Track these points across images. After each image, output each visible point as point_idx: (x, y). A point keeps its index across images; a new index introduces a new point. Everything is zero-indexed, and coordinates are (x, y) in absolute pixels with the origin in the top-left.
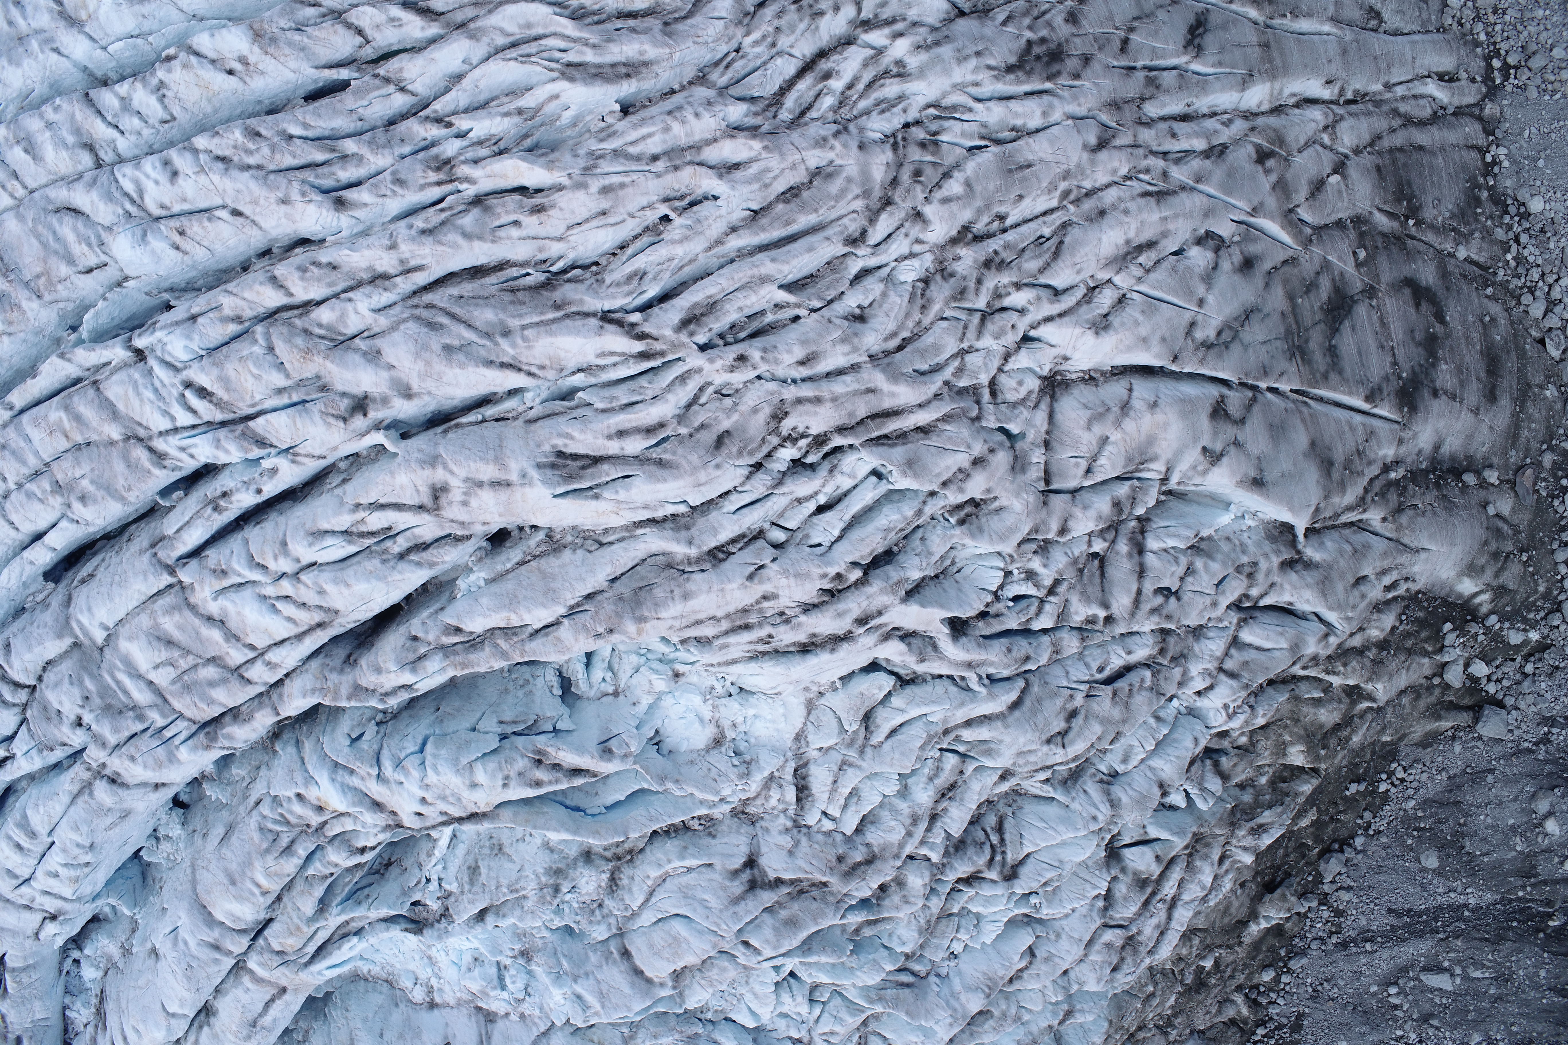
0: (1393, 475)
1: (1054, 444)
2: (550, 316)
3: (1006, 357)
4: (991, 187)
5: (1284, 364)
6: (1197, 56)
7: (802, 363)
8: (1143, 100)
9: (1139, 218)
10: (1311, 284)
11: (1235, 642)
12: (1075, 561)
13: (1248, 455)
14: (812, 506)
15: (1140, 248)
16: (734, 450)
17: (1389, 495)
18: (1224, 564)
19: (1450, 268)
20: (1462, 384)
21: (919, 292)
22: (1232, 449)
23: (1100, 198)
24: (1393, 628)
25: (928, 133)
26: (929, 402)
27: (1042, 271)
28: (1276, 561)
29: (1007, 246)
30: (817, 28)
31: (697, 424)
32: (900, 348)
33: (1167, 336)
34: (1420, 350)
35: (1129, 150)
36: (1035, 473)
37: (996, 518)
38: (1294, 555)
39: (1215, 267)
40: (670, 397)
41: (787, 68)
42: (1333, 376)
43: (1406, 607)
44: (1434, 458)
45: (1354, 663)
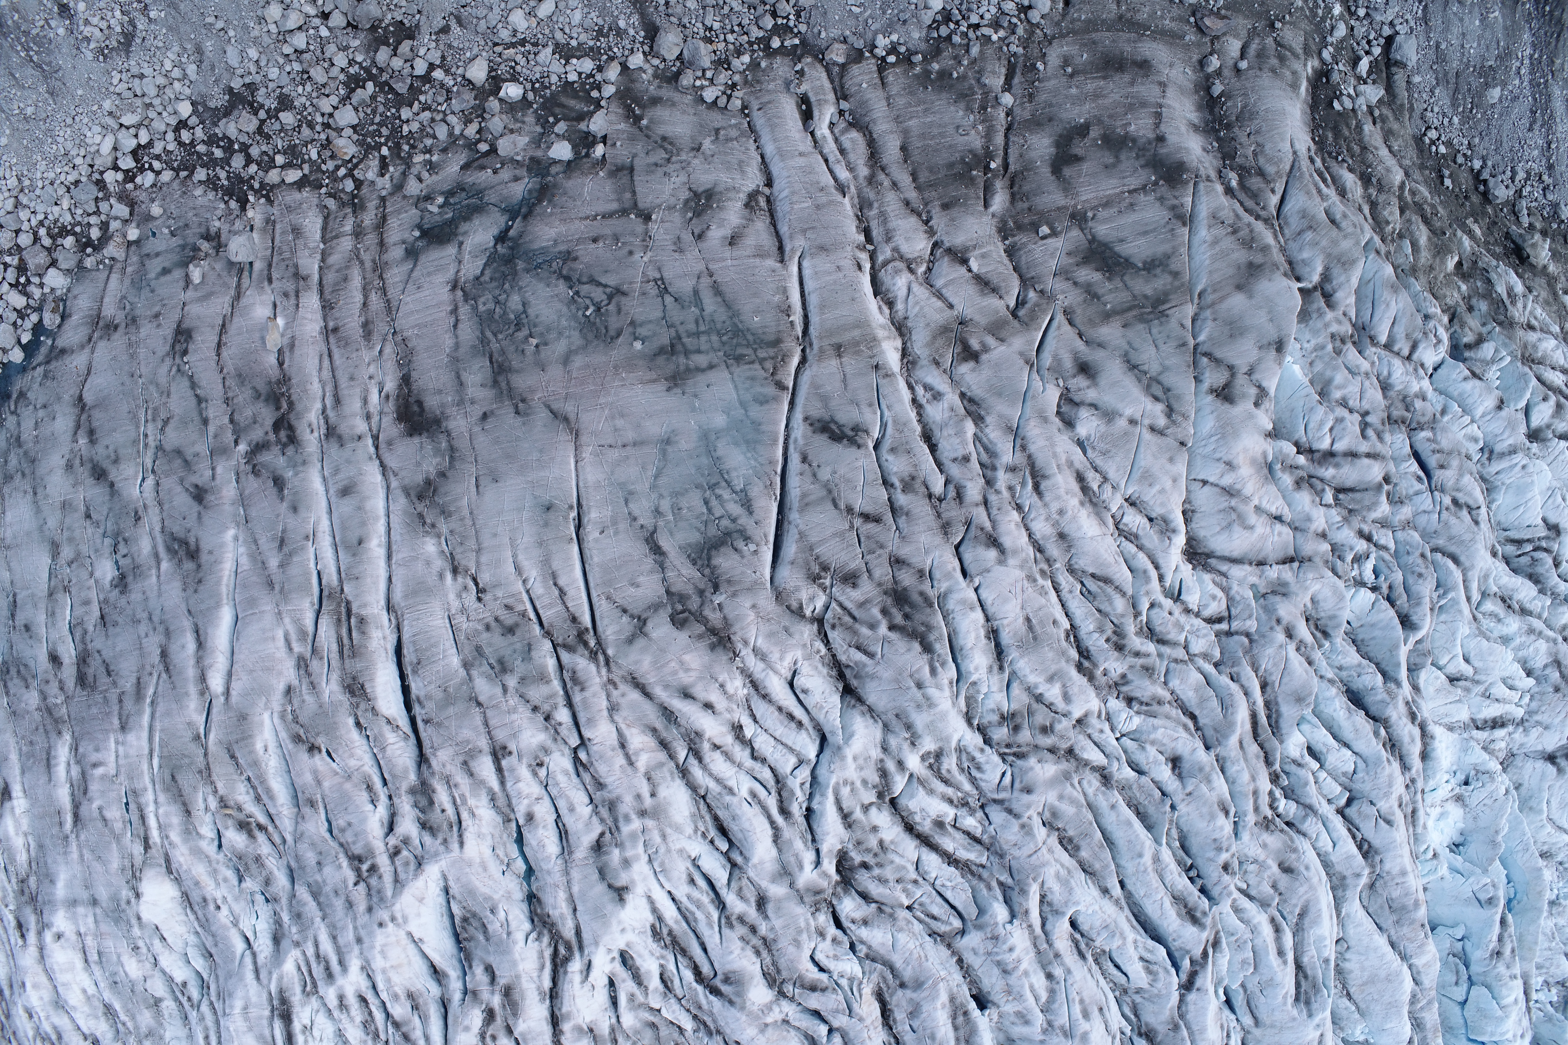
0: (1234, 183)
1: (1260, 558)
2: (1185, 1033)
3: (1187, 611)
4: (1050, 655)
5: (1173, 323)
6: (867, 432)
7: (1227, 813)
8: (930, 496)
9: (1065, 497)
10: (1088, 292)
11: (1388, 346)
12: (1345, 519)
13: (1260, 360)
14: (1323, 775)
15: (1085, 489)
16: (1293, 856)
17: (1254, 187)
18: (1335, 368)
19: (1027, 115)
20: (1144, 104)
21: (1144, 708)
22: (1255, 377)
23: (1044, 537)
24: (1351, 170)
25: (1000, 724)
26: (1242, 686)
27: (1124, 594)
28: (1330, 315)
29: (1101, 630)
30: (892, 842)
31: (1272, 891)
32: (1193, 717)
33: (1167, 456)
34: (1123, 156)
35: (994, 512)
36: (1287, 573)
37: (1322, 604)
38: (1318, 294)
39: (1094, 406)
40: (1255, 921)
41: (932, 862)
42: (1173, 267)
43: (1330, 154)
44: (1204, 131)
45: (1386, 213)
